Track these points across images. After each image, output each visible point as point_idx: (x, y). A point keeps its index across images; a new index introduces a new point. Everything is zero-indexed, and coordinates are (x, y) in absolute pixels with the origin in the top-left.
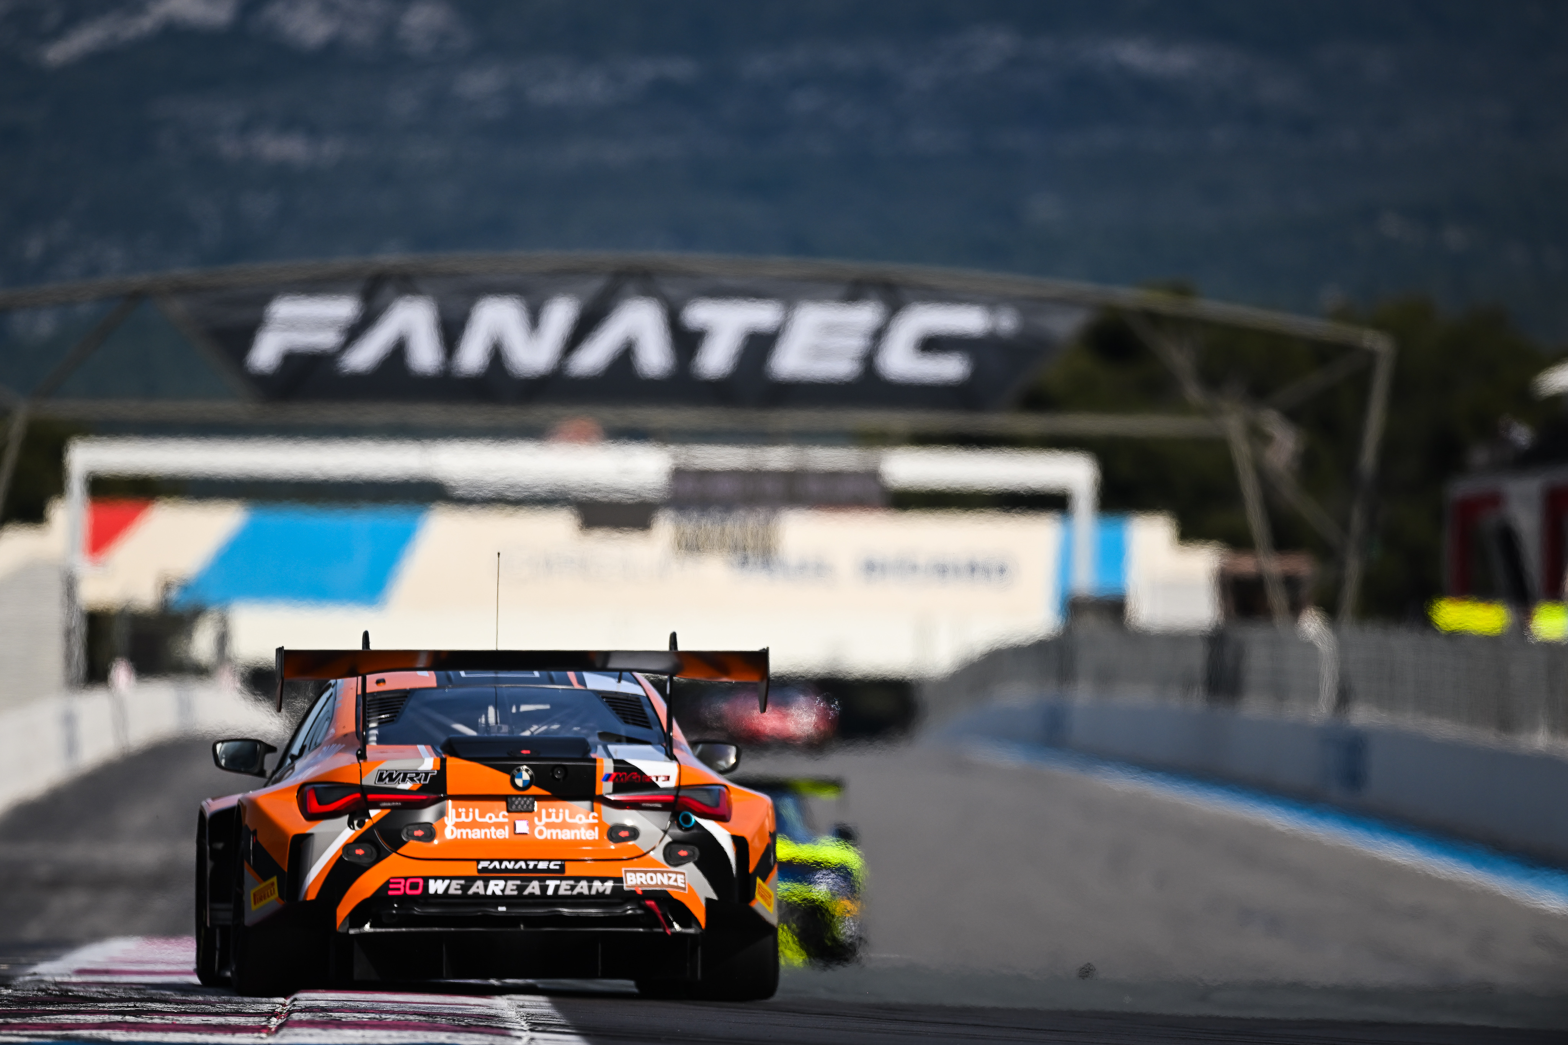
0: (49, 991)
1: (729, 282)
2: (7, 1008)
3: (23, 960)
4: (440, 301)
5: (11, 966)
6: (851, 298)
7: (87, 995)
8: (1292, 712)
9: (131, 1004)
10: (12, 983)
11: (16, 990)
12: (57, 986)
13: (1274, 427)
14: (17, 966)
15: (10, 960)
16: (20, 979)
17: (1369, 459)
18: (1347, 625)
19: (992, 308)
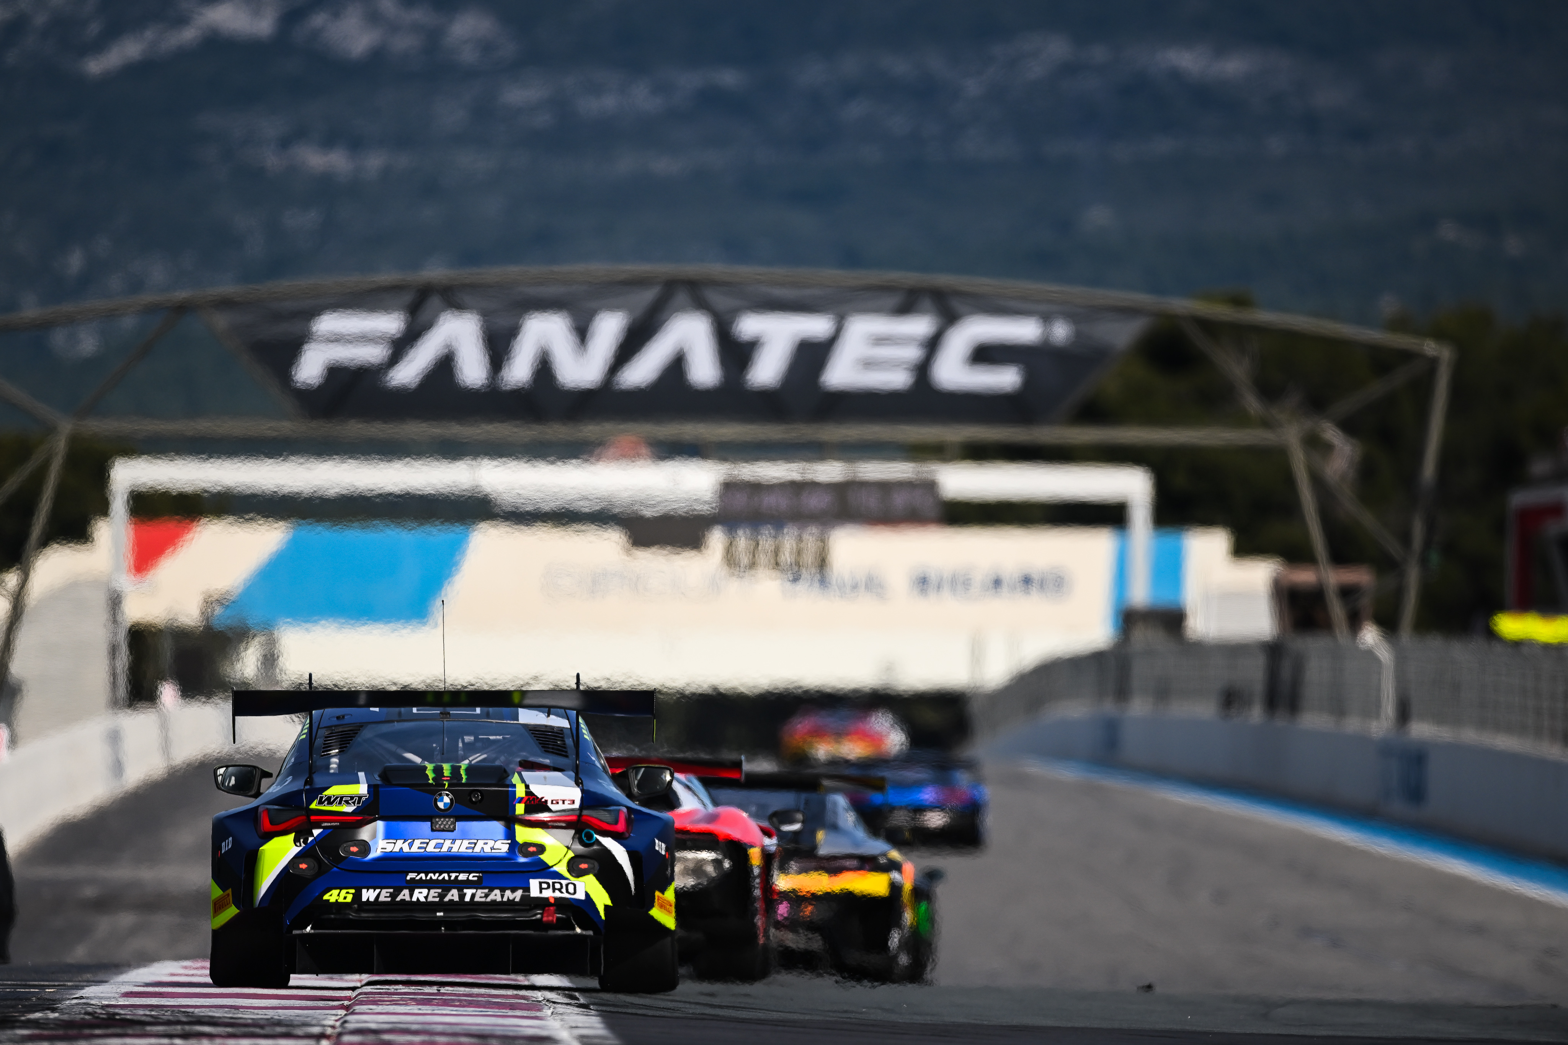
0: (96, 1015)
1: (779, 292)
2: (54, 1032)
3: (69, 984)
4: (486, 316)
5: (58, 989)
6: (905, 309)
7: (135, 1018)
8: (1353, 724)
9: (179, 1027)
10: (58, 1007)
11: (62, 1013)
12: (104, 1010)
13: (1332, 434)
14: (64, 989)
15: (56, 983)
16: (67, 1003)
17: (1429, 469)
18: (1407, 636)
19: (1046, 318)
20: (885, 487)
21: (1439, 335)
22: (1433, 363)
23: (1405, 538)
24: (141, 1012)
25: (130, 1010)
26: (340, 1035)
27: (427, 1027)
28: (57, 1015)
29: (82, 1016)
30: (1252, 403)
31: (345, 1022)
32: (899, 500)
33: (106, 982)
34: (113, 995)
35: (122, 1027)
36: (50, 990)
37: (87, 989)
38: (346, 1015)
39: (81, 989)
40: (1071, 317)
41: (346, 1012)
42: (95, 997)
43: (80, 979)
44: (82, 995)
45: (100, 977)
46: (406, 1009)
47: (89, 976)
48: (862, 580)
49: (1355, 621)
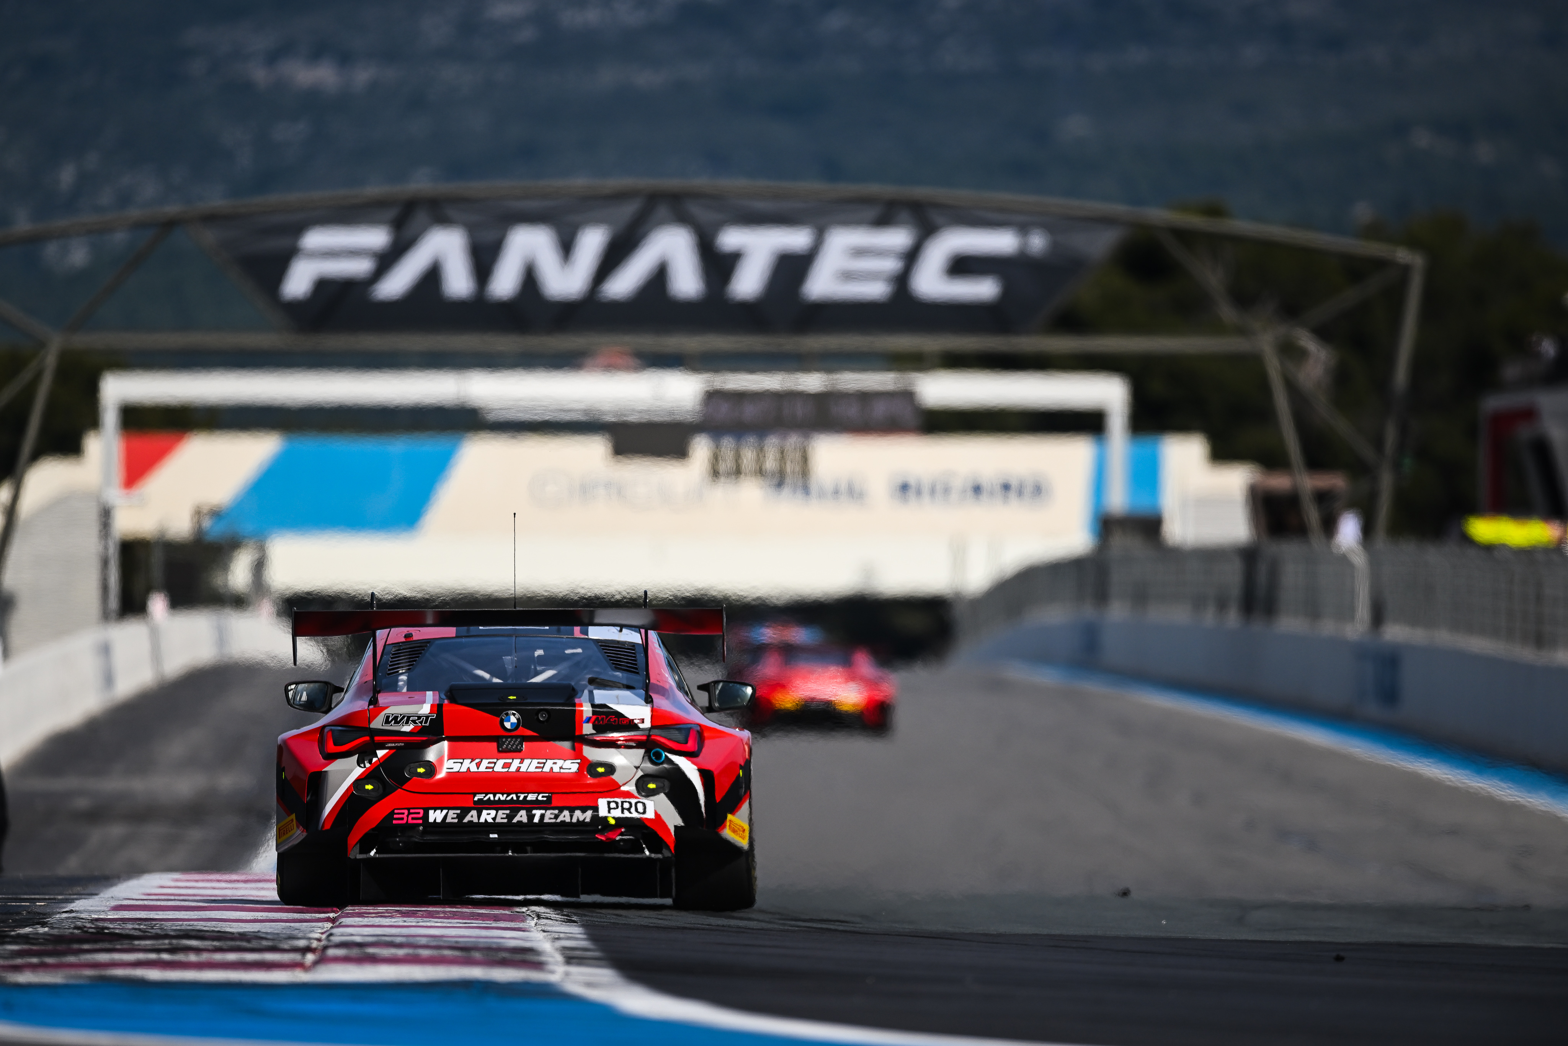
0: (85, 929)
1: (761, 205)
2: (43, 948)
3: (60, 897)
4: (472, 230)
5: (48, 903)
6: (883, 221)
7: (123, 932)
8: (1328, 628)
9: (167, 941)
10: (49, 921)
11: (52, 928)
12: (93, 924)
13: (1308, 342)
14: (54, 903)
15: (47, 897)
16: (57, 916)
17: (1401, 375)
18: (1381, 541)
19: (1023, 229)
20: (865, 397)
21: (1413, 243)
22: (1406, 269)
23: (1378, 443)
24: (130, 926)
25: (119, 925)
26: (325, 948)
27: (411, 940)
28: (46, 929)
29: (71, 931)
30: (1227, 312)
31: (331, 935)
32: (880, 410)
33: (96, 894)
34: (102, 909)
35: (110, 941)
36: (40, 904)
37: (77, 902)
38: (332, 928)
39: (71, 902)
40: (1048, 227)
41: (332, 925)
42: (85, 911)
43: (71, 892)
44: (72, 909)
45: (91, 889)
46: (391, 922)
47: (79, 889)
48: (843, 487)
49: (1330, 526)
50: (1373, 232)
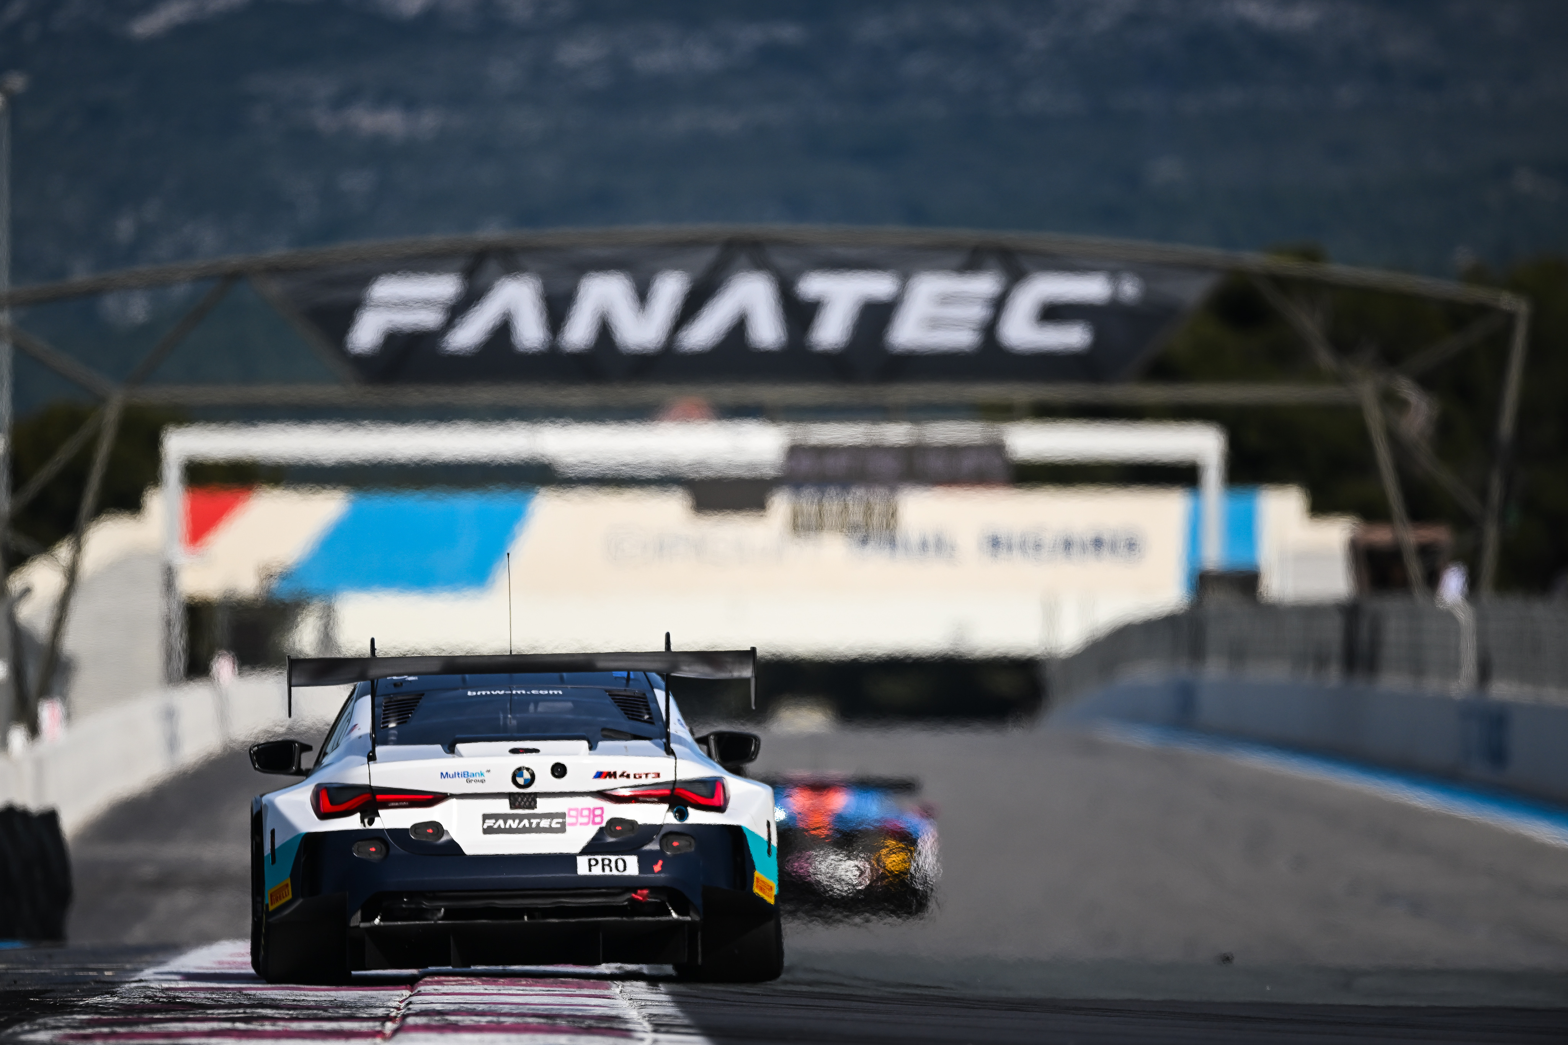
0: (156, 999)
1: (841, 252)
2: (113, 1017)
3: (129, 966)
4: (545, 278)
5: (117, 972)
6: (970, 267)
7: (196, 1001)
8: (1432, 685)
9: (241, 1011)
10: (118, 991)
11: (122, 997)
12: (164, 993)
13: (1409, 391)
14: (123, 972)
15: (115, 966)
16: (126, 986)
17: (1506, 425)
18: (1486, 592)
19: (1114, 274)
21: (1517, 287)
22: (1510, 318)
23: (1483, 494)
25: (189, 994)
26: (405, 1017)
27: (493, 1007)
28: (116, 999)
29: (141, 1000)
31: (410, 1003)
32: (968, 463)
34: (171, 977)
35: (182, 1011)
36: (108, 973)
37: (146, 971)
38: (410, 996)
39: (140, 972)
40: (1141, 273)
42: (154, 980)
43: (140, 961)
44: (141, 978)
45: (159, 958)
47: (148, 958)
48: (931, 540)
49: (1433, 580)
50: (1476, 276)
